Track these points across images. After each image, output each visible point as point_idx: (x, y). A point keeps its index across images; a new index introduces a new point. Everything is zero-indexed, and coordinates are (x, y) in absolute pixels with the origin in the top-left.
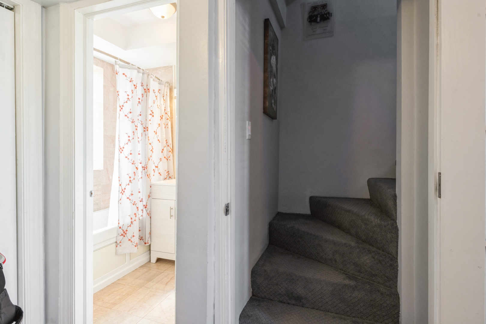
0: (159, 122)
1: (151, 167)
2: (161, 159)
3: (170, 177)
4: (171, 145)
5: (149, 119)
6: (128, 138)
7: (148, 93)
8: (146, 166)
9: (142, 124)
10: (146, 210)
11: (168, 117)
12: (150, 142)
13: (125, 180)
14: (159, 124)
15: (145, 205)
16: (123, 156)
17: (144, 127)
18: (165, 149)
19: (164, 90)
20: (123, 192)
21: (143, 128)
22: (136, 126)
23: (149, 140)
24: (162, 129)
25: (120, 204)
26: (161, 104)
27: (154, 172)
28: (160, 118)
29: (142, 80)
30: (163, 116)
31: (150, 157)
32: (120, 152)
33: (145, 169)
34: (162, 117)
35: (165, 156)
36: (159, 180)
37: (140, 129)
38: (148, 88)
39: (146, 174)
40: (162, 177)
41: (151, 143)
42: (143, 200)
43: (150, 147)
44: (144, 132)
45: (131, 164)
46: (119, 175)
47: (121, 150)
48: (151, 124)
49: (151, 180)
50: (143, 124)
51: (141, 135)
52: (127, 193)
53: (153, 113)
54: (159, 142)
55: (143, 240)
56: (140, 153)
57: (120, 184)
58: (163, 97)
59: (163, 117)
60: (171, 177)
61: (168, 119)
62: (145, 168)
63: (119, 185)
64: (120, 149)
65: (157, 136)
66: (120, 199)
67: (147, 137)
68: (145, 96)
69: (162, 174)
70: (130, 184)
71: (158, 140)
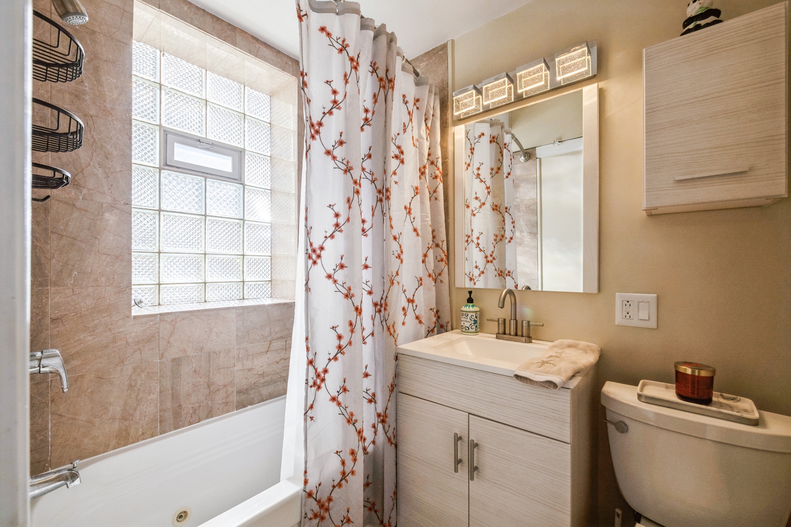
0: (417, 183)
1: (398, 301)
2: (421, 279)
3: (442, 326)
4: (445, 243)
5: (393, 169)
6: (335, 221)
7: (390, 90)
8: (383, 302)
9: (373, 181)
10: (384, 428)
11: (438, 173)
12: (395, 232)
13: (326, 345)
14: (417, 188)
15: (382, 414)
16: (318, 272)
17: (379, 187)
18: (431, 253)
19: (428, 103)
20: (318, 381)
21: (375, 191)
22: (355, 182)
23: (392, 227)
24: (422, 202)
25: (309, 419)
26: (420, 136)
27: (405, 314)
28: (419, 174)
29: (374, 55)
30: (424, 167)
31: (394, 274)
32: (310, 262)
33: (383, 309)
34: (423, 170)
35: (431, 272)
36: (416, 338)
37: (367, 192)
38: (389, 78)
39: (384, 323)
40: (423, 329)
41: (398, 237)
42: (376, 399)
43: (394, 246)
44: (379, 203)
45: (341, 296)
46: (307, 332)
47: (314, 257)
48: (396, 183)
49: (398, 340)
50: (376, 179)
51: (371, 213)
52: (332, 383)
53: (402, 153)
54: (418, 235)
55: (376, 512)
56: (369, 263)
57: (310, 359)
58: (426, 120)
59: (427, 171)
60: (445, 324)
61: (436, 177)
62: (381, 306)
63: (305, 361)
64: (310, 251)
65: (412, 220)
66: (309, 405)
67: (387, 218)
68: (381, 98)
69: (423, 321)
70: (339, 355)
71: (415, 230)
